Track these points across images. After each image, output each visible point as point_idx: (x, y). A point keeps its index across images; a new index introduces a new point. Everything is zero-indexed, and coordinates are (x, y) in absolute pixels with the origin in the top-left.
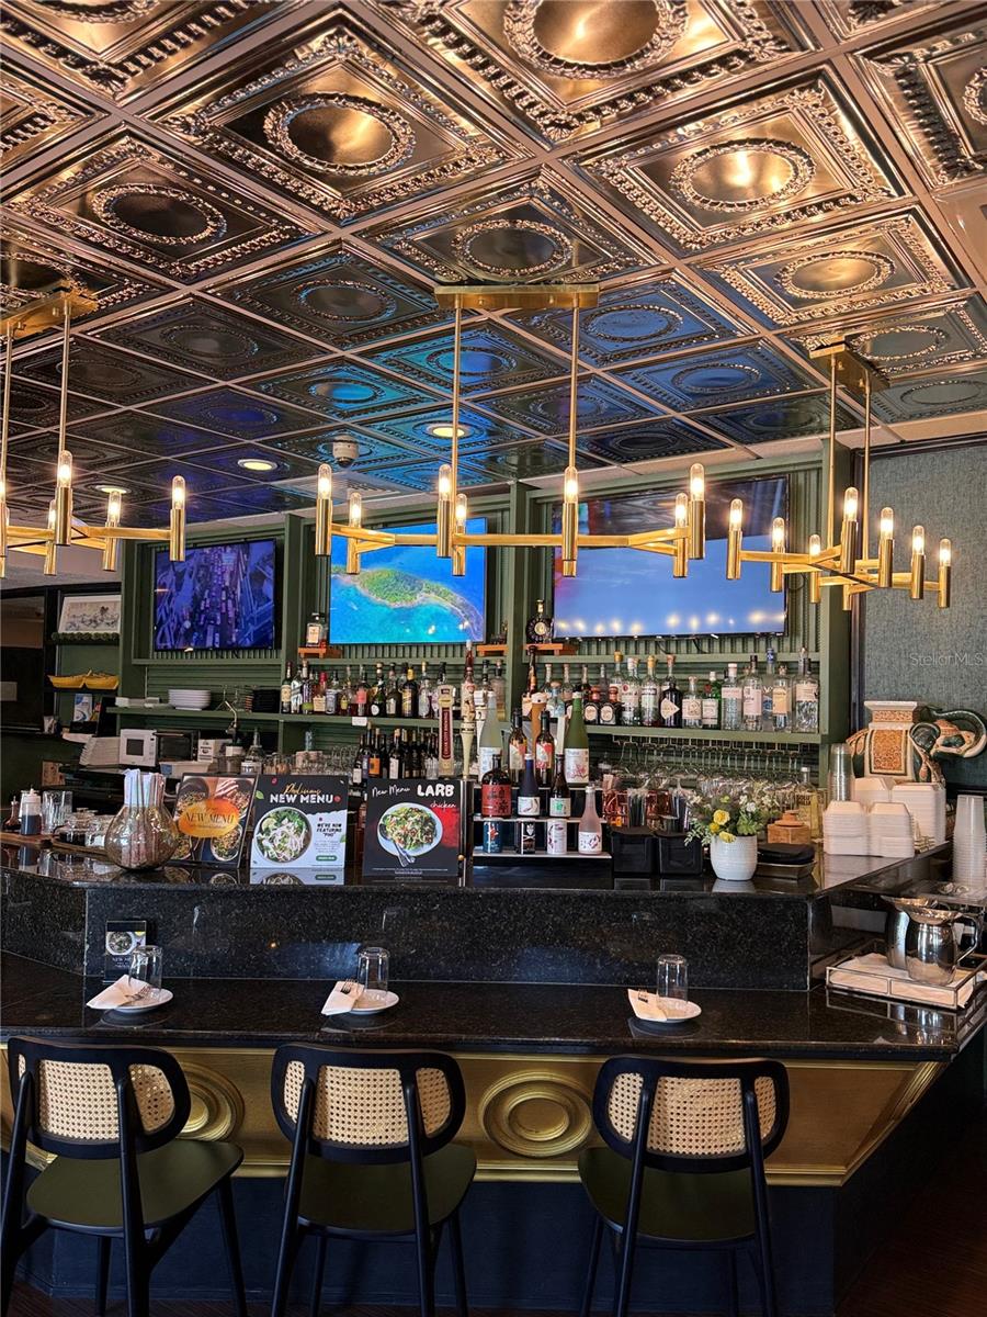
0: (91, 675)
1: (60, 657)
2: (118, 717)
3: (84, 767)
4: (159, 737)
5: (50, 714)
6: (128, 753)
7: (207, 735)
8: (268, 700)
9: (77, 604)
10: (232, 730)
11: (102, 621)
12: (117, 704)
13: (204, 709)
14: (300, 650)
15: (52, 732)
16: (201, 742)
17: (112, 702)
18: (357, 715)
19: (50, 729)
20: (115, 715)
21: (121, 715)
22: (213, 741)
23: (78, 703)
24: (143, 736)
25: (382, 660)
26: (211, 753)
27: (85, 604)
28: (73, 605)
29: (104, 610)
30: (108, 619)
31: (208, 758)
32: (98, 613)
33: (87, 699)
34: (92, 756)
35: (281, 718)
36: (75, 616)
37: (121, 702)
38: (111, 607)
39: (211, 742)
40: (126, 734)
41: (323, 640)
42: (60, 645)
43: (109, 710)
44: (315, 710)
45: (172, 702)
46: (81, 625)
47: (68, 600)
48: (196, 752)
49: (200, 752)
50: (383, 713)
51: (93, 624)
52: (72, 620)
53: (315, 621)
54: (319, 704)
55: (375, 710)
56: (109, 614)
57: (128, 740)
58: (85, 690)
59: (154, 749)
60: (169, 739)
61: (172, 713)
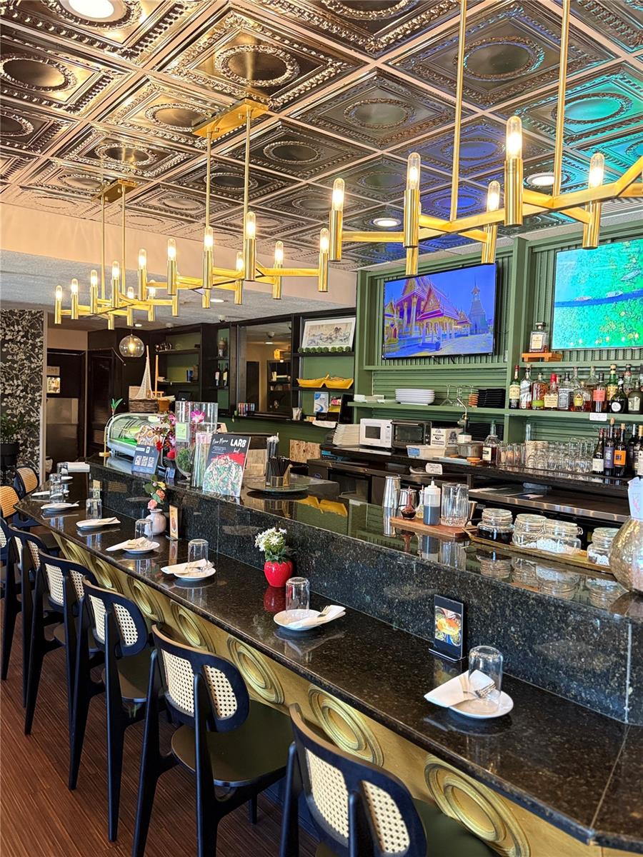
0: (329, 378)
1: (302, 366)
2: (355, 410)
3: (336, 446)
4: (395, 425)
5: (296, 406)
6: (367, 437)
7: (438, 425)
8: (494, 397)
9: (316, 326)
10: (462, 422)
11: (336, 338)
12: (355, 399)
13: (429, 404)
14: (523, 355)
15: (299, 419)
16: (434, 431)
17: (351, 399)
18: (594, 411)
19: (297, 417)
20: (352, 408)
21: (358, 408)
22: (445, 430)
23: (317, 398)
24: (380, 424)
25: (616, 362)
26: (443, 439)
27: (322, 326)
28: (313, 327)
29: (337, 330)
30: (341, 336)
31: (441, 443)
32: (333, 332)
33: (324, 395)
34: (343, 438)
35: (506, 412)
36: (314, 335)
37: (359, 398)
38: (343, 328)
39: (443, 431)
40: (365, 422)
41: (545, 346)
42: (303, 357)
43: (350, 404)
44: (546, 406)
45: (398, 399)
46: (319, 341)
47: (309, 324)
48: (429, 438)
49: (433, 438)
50: (625, 410)
51: (329, 341)
52: (312, 338)
53: (538, 330)
54: (550, 400)
55: (616, 407)
56: (342, 333)
57: (367, 427)
58: (324, 389)
59: (390, 434)
60: (401, 428)
61: (398, 407)
